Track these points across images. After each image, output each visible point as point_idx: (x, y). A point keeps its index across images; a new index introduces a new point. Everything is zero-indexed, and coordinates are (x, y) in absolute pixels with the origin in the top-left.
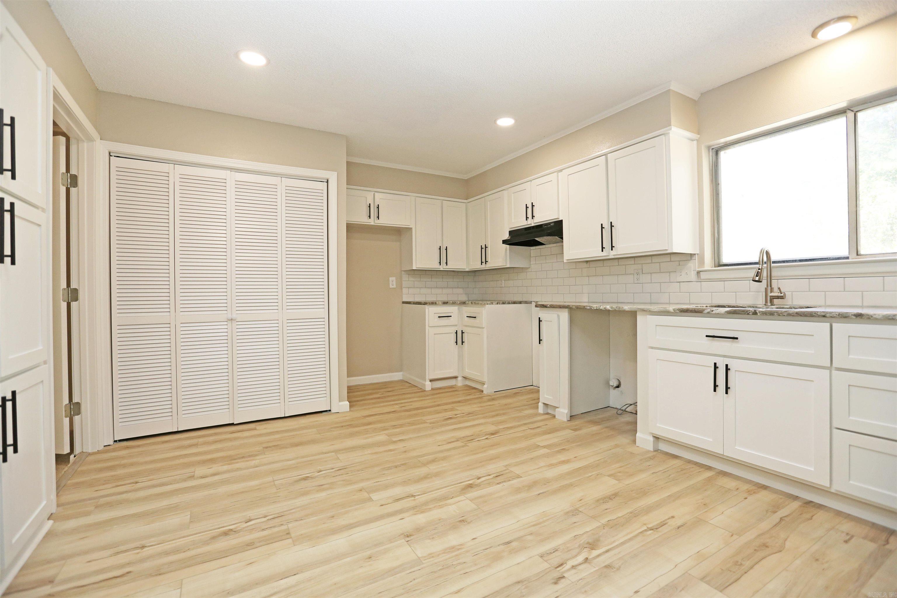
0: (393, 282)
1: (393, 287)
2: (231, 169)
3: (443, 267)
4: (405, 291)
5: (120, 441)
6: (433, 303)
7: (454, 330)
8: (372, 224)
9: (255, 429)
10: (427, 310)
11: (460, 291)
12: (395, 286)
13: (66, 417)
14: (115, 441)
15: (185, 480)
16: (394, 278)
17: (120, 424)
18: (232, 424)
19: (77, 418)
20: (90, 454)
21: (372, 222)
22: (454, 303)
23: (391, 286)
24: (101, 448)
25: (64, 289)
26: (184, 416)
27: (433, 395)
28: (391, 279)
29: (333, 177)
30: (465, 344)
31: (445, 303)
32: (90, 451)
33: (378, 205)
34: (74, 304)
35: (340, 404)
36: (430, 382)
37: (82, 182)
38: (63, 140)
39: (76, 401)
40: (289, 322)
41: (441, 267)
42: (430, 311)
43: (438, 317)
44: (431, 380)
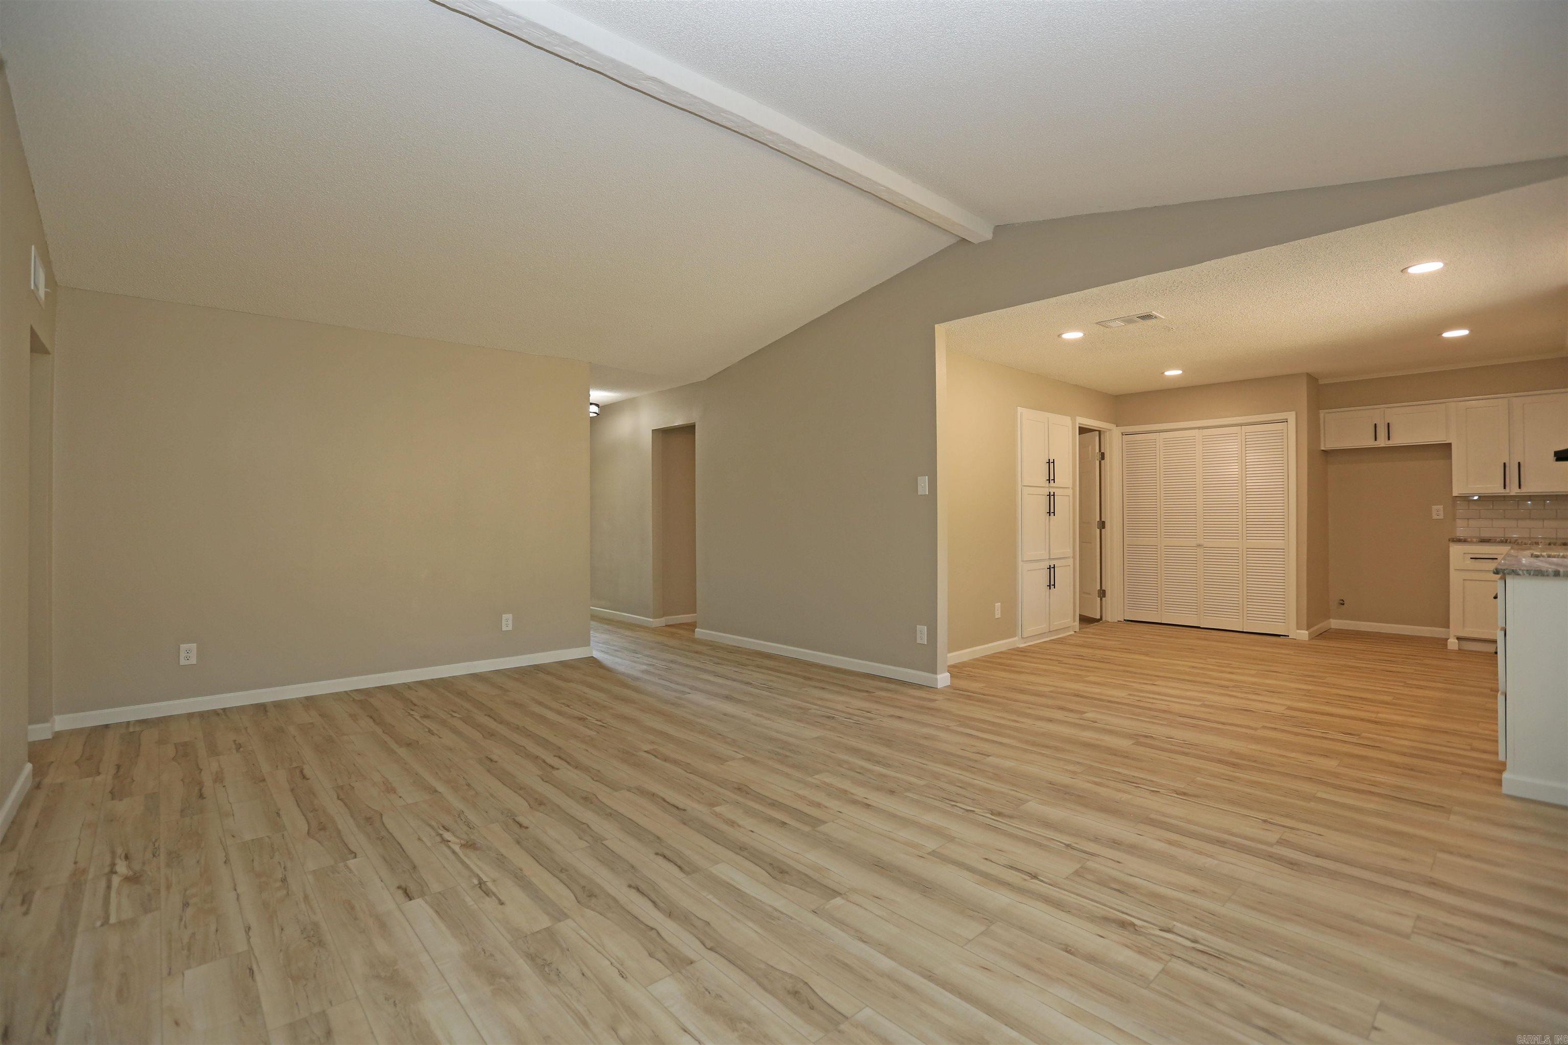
0: (1438, 512)
1: (1438, 517)
2: (1199, 428)
3: (1514, 490)
4: (1459, 522)
5: (1127, 621)
6: (1466, 541)
8: (1383, 445)
10: (1451, 549)
12: (1441, 517)
13: (1098, 597)
14: (1125, 620)
16: (1441, 507)
17: (1128, 610)
18: (1198, 627)
19: (1104, 599)
20: (1108, 622)
21: (1382, 442)
22: (1503, 542)
23: (1435, 517)
24: (1116, 621)
25: (1098, 521)
26: (1166, 613)
27: (1460, 656)
28: (1435, 507)
29: (1291, 416)
31: (1484, 541)
32: (1109, 621)
33: (1389, 424)
34: (1103, 530)
35: (1298, 631)
36: (1457, 641)
37: (1107, 456)
38: (1097, 432)
39: (1103, 588)
40: (1248, 550)
41: (1508, 490)
42: (1456, 550)
43: (1471, 558)
44: (1458, 639)
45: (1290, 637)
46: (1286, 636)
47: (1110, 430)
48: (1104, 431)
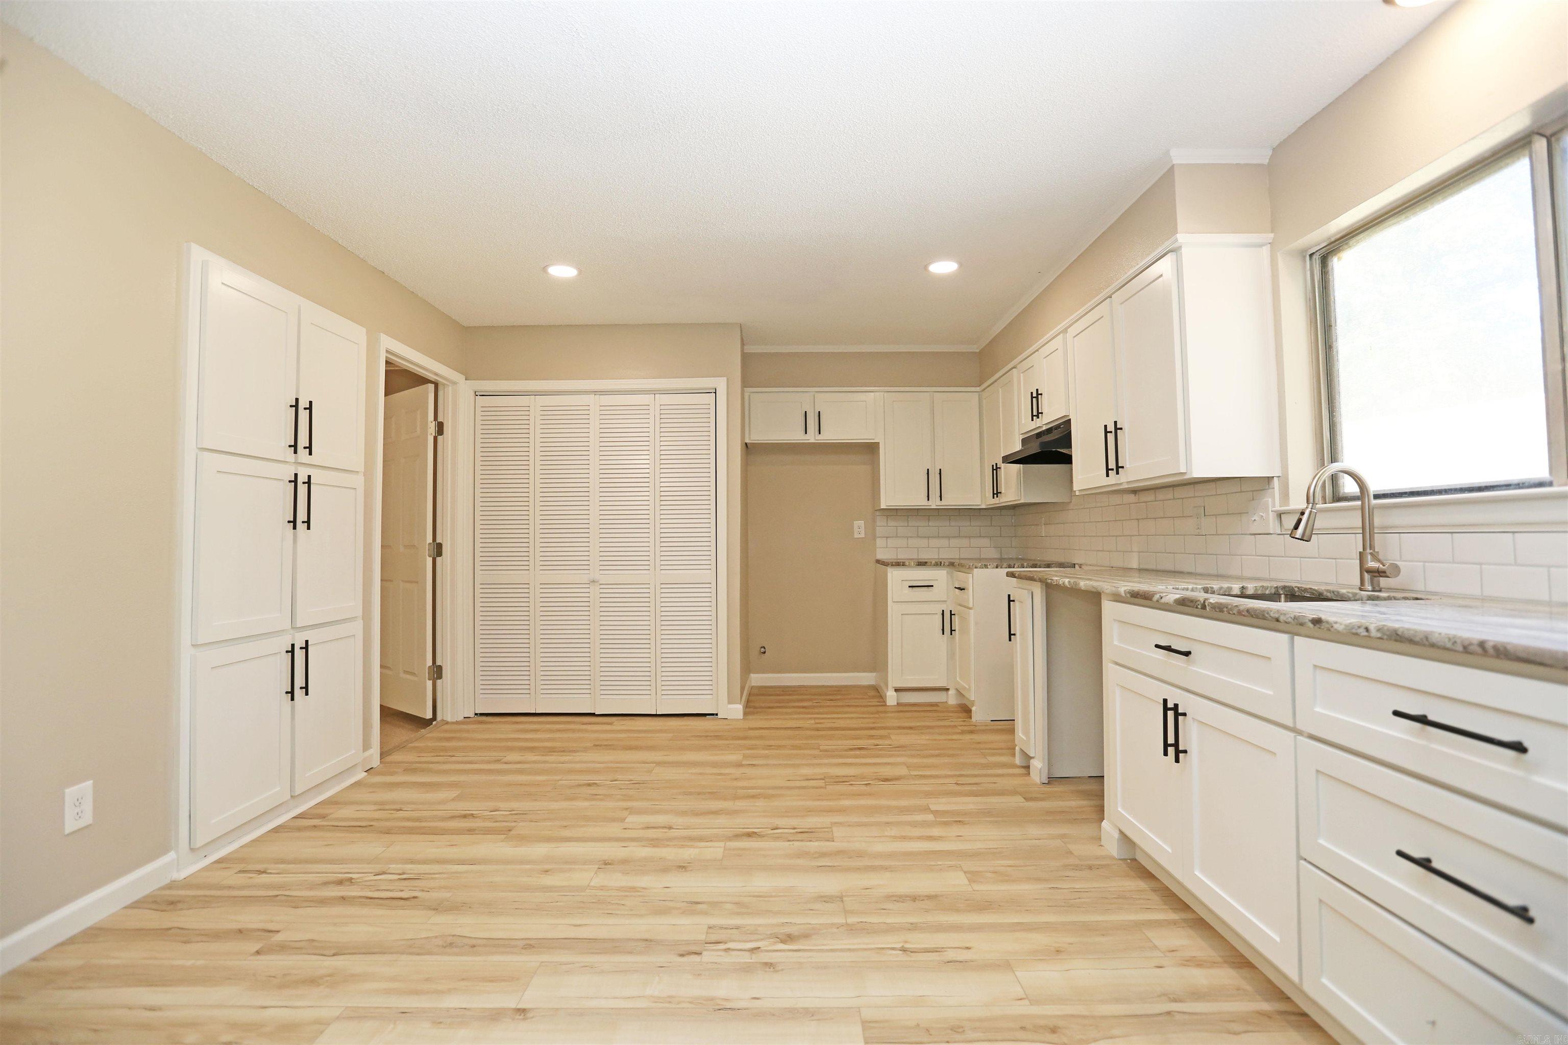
0: (859, 528)
1: (859, 536)
2: (595, 392)
3: (934, 503)
4: (880, 542)
5: (482, 714)
6: (899, 564)
7: (938, 609)
8: (812, 441)
9: (611, 724)
10: (889, 575)
11: (985, 542)
12: (863, 535)
13: (429, 679)
14: (476, 714)
15: (489, 762)
16: (862, 523)
17: (482, 696)
18: (593, 715)
19: (439, 682)
20: (447, 723)
21: (812, 437)
22: (938, 564)
23: (856, 536)
24: (461, 718)
25: (430, 544)
26: (542, 696)
27: (898, 712)
28: (856, 523)
29: (721, 384)
30: (957, 634)
31: (922, 564)
32: (449, 720)
33: (819, 412)
34: (438, 559)
35: (730, 706)
36: (895, 693)
37: (447, 429)
38: (431, 387)
39: (438, 663)
40: (663, 586)
41: (930, 503)
42: (895, 576)
43: (909, 587)
44: (896, 690)
45: (719, 716)
46: (713, 714)
47: (454, 383)
48: (444, 385)
